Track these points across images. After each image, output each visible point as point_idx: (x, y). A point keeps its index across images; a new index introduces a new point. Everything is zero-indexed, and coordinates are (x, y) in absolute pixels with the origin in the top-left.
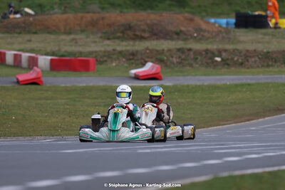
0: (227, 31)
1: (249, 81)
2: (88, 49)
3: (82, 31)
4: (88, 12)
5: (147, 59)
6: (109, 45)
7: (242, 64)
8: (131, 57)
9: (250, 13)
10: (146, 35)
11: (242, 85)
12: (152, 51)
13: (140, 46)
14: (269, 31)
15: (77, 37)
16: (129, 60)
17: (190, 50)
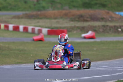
2: (64, 26)
3: (61, 18)
4: (64, 10)
5: (89, 30)
12: (91, 26)
13: (86, 24)
16: (81, 30)
17: (107, 26)
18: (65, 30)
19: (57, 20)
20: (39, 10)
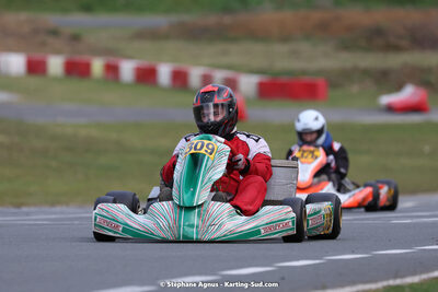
3: (307, 37)
10: (404, 43)
13: (394, 61)
20: (227, 10)
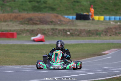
0: (72, 21)
1: (82, 43)
2: (13, 29)
3: (11, 21)
4: (13, 13)
5: (38, 33)
6: (22, 27)
7: (78, 35)
8: (32, 32)
9: (82, 13)
10: (38, 23)
11: (79, 44)
12: (40, 29)
13: (35, 27)
14: (90, 21)
15: (9, 23)
16: (31, 33)
17: (56, 29)
18: (15, 33)
19: (6, 23)
